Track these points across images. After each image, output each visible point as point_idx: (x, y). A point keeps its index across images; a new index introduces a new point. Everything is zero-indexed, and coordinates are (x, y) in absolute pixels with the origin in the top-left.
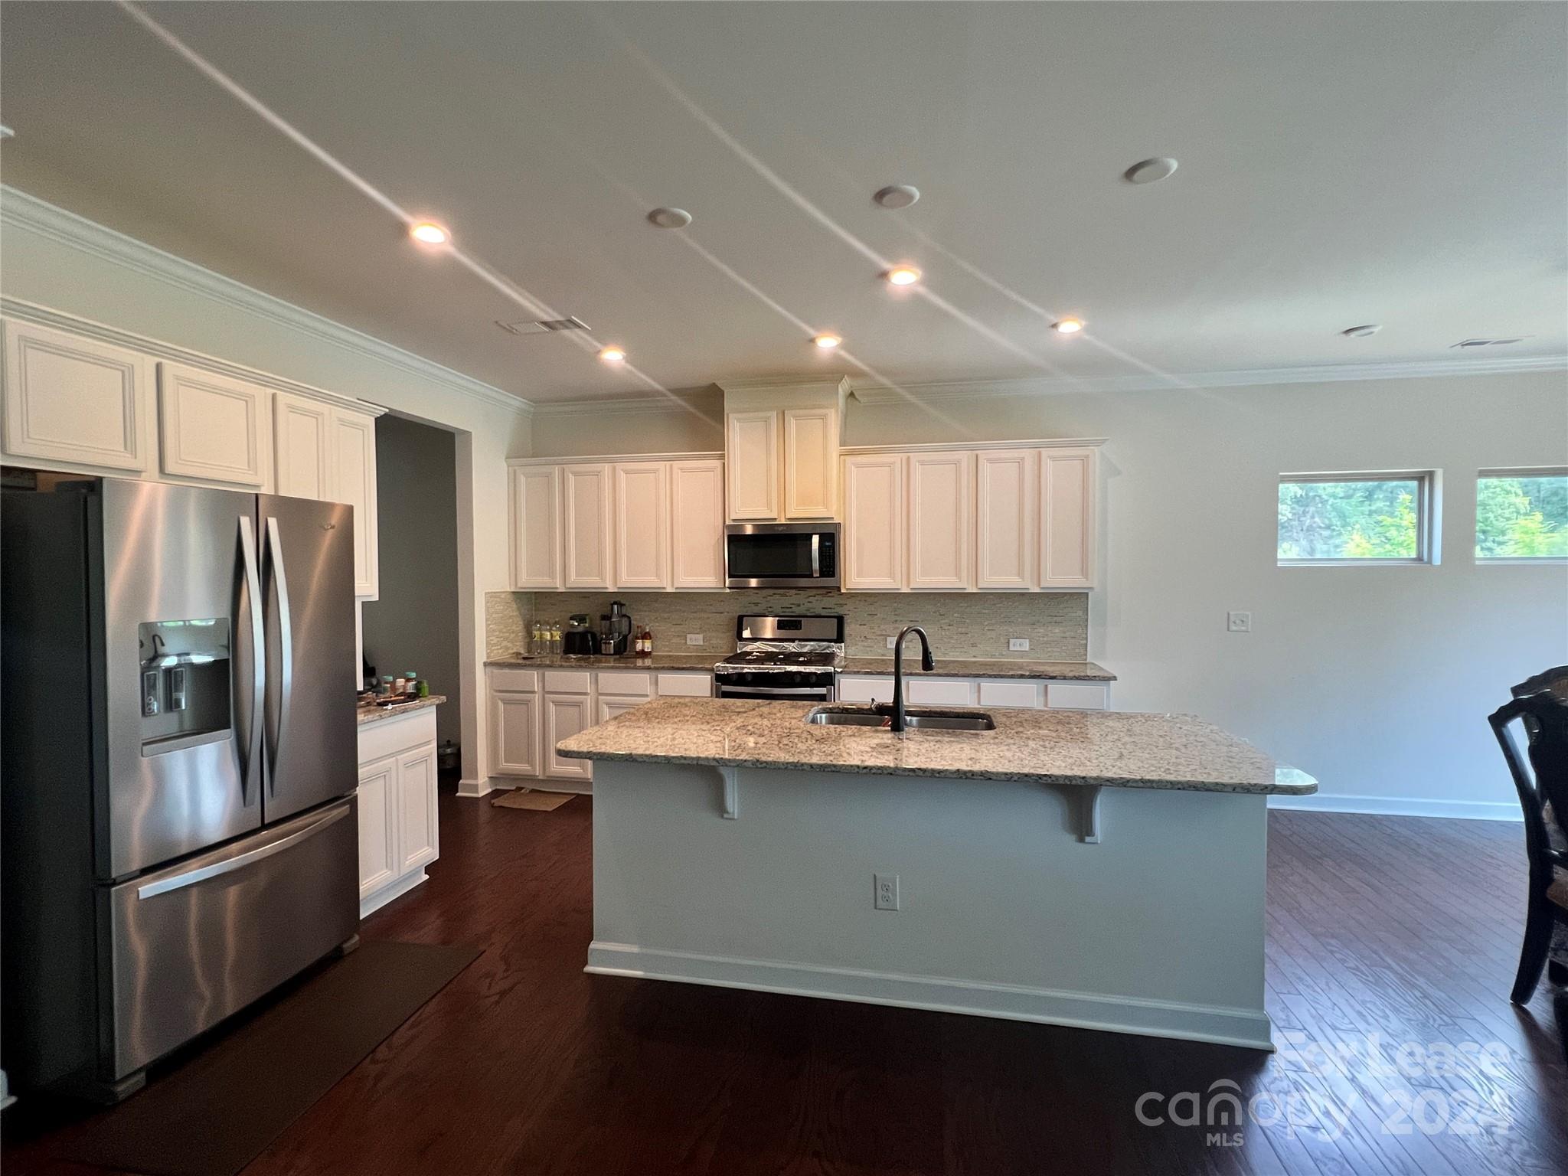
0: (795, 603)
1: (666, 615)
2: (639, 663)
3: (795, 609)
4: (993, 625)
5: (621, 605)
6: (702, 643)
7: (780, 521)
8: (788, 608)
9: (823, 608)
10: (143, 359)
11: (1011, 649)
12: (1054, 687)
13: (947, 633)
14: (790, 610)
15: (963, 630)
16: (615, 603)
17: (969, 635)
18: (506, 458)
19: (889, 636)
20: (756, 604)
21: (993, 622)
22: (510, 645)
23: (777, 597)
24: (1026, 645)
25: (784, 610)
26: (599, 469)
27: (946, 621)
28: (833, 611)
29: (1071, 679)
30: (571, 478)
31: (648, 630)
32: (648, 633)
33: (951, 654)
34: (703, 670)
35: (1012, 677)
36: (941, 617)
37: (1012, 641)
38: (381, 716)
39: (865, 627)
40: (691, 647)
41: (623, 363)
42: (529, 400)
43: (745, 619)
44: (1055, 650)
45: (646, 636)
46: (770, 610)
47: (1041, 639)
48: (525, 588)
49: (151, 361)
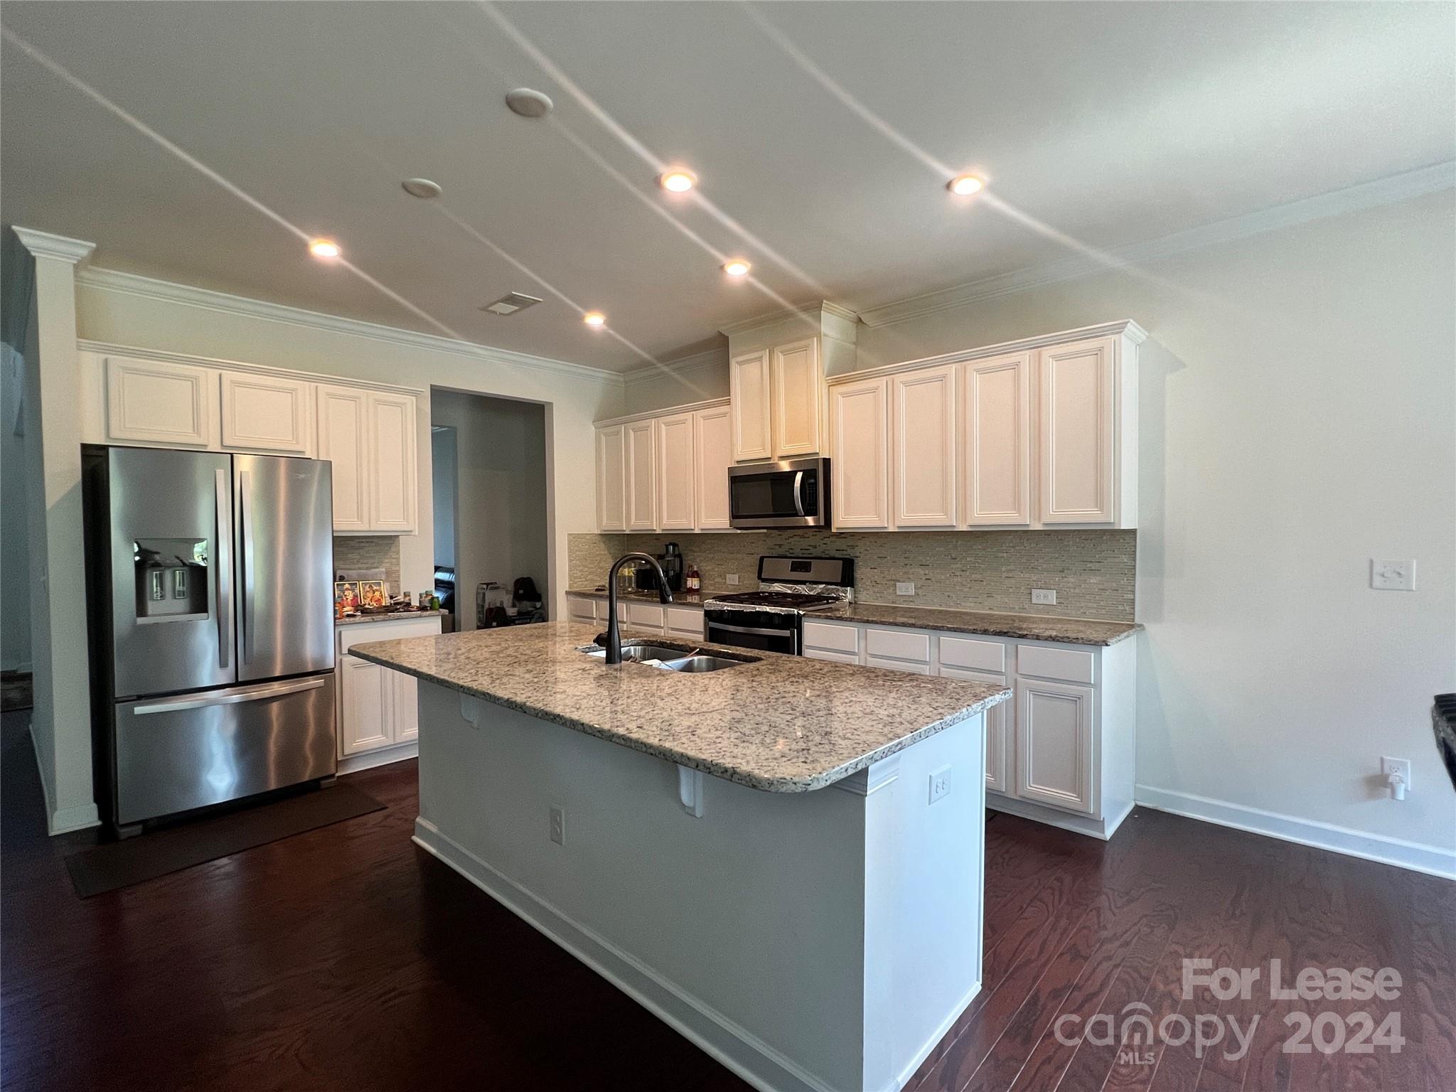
0: (812, 544)
1: (711, 556)
2: (689, 599)
3: (812, 550)
4: (1010, 571)
5: (675, 545)
6: (737, 583)
7: (774, 460)
8: (806, 549)
9: (837, 550)
10: (206, 372)
11: (1033, 602)
12: (1027, 650)
13: (959, 580)
14: (808, 552)
15: (978, 577)
16: (670, 544)
17: (985, 583)
18: (593, 422)
19: (899, 581)
20: (780, 546)
21: (1012, 567)
22: (595, 578)
23: (797, 538)
24: (1052, 597)
25: (803, 551)
26: (648, 424)
27: (958, 566)
28: (845, 552)
29: (1046, 640)
30: (632, 433)
31: (695, 569)
32: (696, 572)
33: (963, 604)
34: (698, 606)
35: (974, 632)
36: (952, 561)
37: (1035, 592)
38: (373, 619)
39: (875, 570)
40: (730, 586)
41: (605, 327)
42: (617, 372)
43: (765, 559)
44: (1090, 605)
45: (695, 574)
46: (791, 551)
47: (1072, 590)
48: (608, 531)
49: (213, 374)
